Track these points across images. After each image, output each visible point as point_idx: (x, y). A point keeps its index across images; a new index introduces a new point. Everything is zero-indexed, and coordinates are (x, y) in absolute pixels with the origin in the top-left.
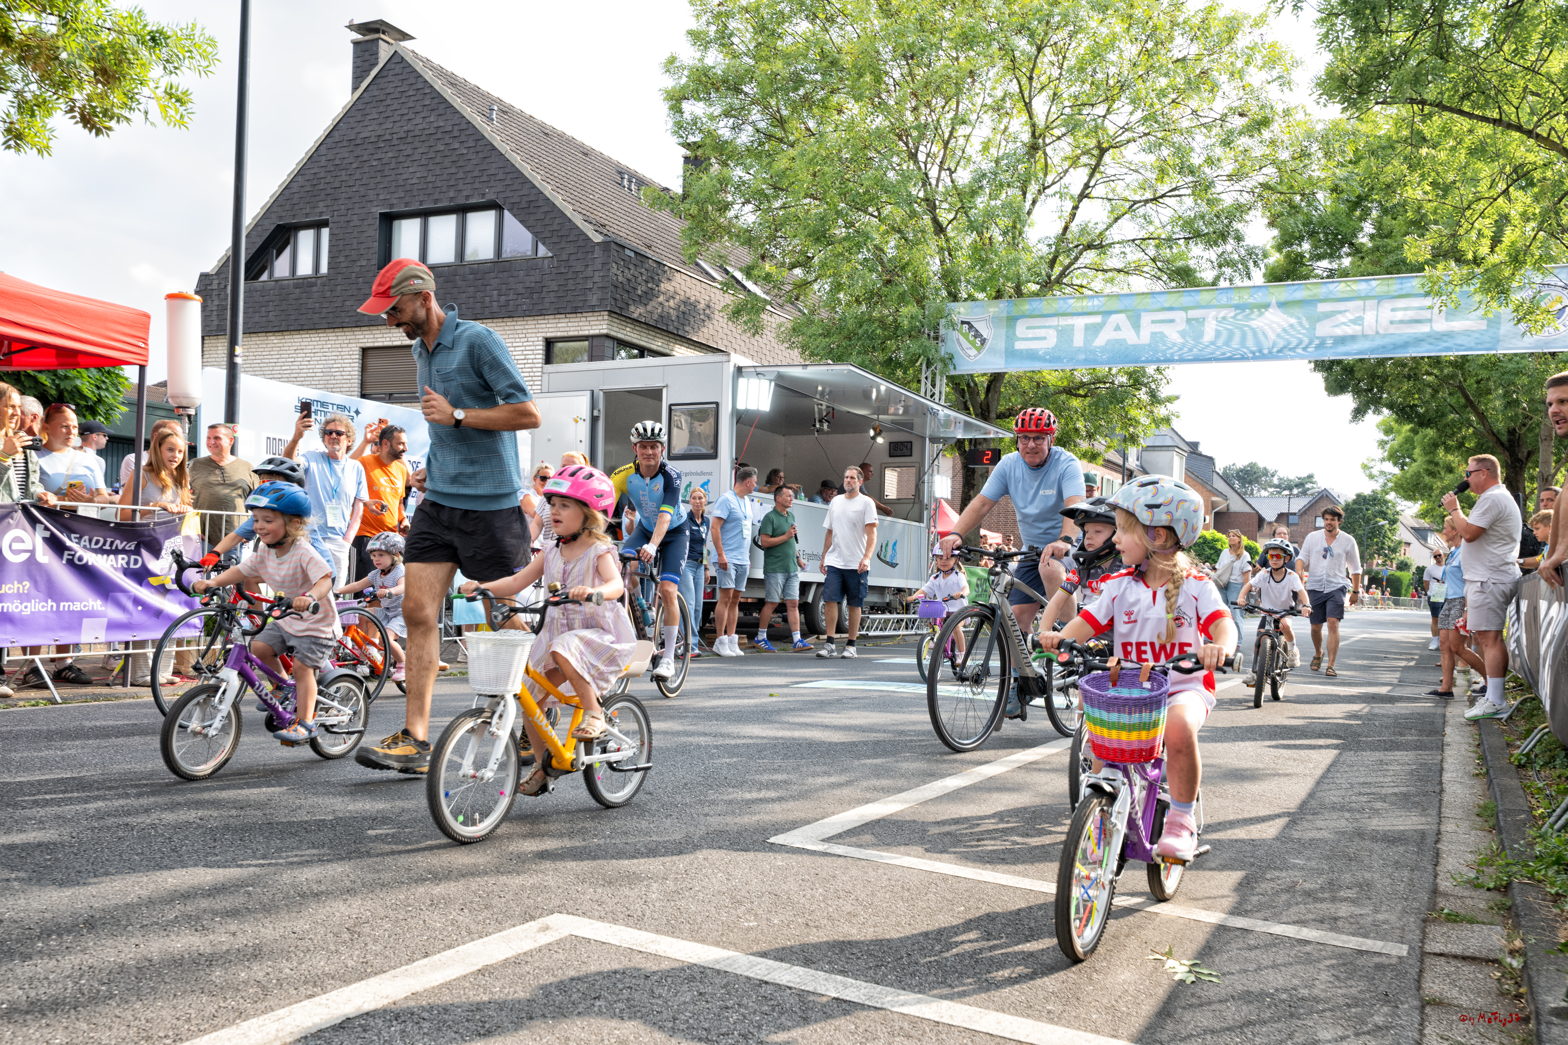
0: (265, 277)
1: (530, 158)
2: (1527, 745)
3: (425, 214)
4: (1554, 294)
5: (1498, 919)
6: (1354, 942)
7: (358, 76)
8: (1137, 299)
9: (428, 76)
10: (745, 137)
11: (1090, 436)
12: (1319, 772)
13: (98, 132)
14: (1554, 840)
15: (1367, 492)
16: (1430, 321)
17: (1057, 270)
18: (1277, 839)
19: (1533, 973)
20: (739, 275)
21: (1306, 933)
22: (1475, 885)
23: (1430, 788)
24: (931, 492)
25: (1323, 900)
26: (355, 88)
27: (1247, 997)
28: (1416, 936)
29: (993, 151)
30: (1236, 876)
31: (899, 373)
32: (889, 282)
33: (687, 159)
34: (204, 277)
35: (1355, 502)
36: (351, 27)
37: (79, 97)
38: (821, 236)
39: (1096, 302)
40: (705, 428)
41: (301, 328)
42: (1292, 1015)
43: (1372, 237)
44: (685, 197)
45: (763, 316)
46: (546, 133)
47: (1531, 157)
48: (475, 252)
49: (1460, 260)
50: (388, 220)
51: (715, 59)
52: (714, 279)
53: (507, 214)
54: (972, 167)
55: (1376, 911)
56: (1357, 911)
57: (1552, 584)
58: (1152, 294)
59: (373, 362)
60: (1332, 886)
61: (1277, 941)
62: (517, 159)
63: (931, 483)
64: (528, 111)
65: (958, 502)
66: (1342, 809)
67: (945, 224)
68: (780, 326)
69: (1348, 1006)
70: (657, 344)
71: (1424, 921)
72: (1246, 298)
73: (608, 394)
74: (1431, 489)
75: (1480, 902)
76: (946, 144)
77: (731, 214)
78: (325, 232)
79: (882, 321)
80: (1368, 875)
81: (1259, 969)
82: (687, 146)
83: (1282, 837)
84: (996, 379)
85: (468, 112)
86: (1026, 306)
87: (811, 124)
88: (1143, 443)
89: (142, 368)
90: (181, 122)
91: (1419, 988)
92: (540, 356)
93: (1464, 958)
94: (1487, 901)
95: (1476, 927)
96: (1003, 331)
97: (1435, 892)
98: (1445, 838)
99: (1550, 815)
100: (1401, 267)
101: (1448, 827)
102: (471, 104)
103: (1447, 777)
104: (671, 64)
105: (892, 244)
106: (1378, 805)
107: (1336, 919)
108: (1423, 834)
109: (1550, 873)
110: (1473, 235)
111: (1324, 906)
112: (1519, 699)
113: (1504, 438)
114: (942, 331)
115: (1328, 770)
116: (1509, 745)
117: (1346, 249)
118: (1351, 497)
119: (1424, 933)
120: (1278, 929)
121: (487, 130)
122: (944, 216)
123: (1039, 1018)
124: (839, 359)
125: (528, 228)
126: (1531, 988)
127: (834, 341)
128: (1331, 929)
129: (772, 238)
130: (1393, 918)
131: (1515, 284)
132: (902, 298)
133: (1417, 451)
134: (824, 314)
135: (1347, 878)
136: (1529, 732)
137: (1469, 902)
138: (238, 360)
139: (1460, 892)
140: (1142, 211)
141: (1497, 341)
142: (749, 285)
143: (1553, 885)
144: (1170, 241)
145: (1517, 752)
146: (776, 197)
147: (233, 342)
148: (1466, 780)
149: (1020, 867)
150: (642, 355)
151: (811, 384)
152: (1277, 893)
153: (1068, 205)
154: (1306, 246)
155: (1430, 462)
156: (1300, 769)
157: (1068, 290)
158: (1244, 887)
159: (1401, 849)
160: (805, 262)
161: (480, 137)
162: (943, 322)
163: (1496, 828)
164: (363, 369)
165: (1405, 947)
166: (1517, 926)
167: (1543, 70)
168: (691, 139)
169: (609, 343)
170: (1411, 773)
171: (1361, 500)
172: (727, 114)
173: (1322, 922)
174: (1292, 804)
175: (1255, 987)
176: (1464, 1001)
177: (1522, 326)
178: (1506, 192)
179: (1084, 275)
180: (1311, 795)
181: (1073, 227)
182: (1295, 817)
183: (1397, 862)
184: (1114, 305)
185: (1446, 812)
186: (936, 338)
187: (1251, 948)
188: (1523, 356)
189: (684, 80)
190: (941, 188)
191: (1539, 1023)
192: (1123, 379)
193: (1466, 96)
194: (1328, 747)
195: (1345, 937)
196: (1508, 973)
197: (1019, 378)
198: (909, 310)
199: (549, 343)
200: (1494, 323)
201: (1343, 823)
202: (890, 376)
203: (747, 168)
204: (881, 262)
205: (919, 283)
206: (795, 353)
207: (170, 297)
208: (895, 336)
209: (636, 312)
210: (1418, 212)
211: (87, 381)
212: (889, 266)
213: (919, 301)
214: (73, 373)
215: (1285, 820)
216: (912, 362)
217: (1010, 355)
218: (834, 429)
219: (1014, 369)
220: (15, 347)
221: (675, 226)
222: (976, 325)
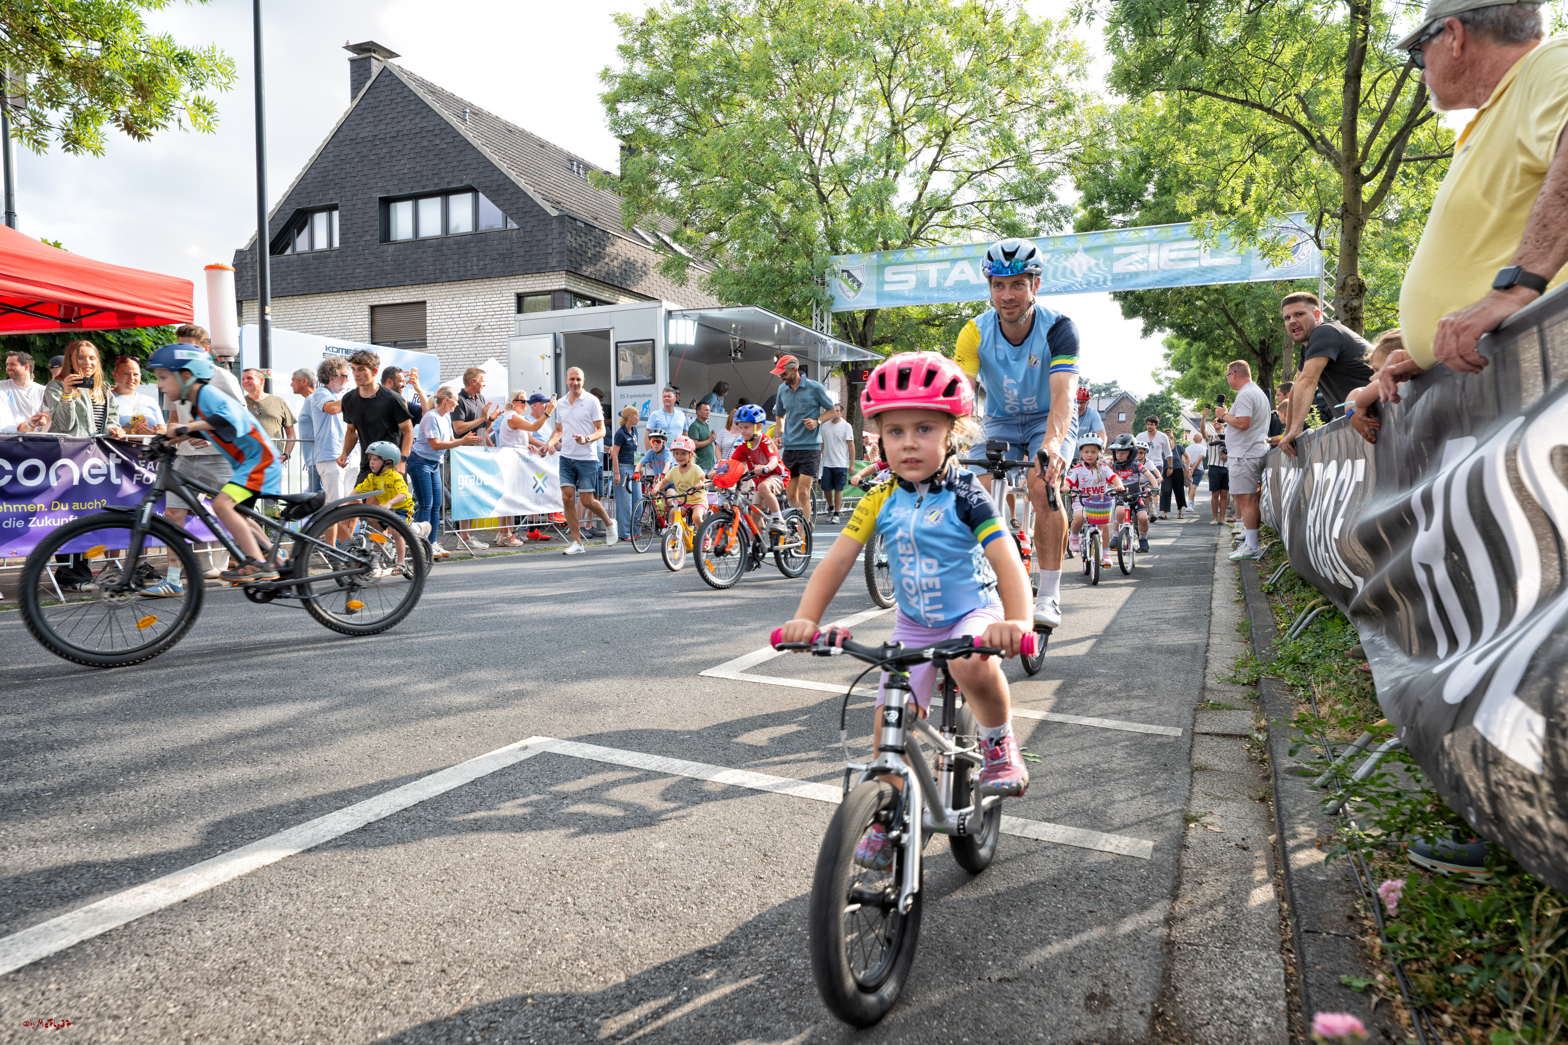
0: (286, 254)
1: (497, 150)
2: (1274, 577)
3: (415, 198)
4: (1291, 235)
5: (1249, 706)
6: (1143, 728)
7: (356, 86)
8: (976, 249)
9: (413, 86)
10: (668, 130)
12: (1120, 605)
13: (141, 138)
14: (1292, 646)
16: (1198, 258)
17: (915, 228)
18: (1087, 655)
19: (1273, 744)
20: (667, 239)
21: (1108, 723)
22: (1233, 682)
23: (1202, 612)
25: (1120, 698)
26: (354, 96)
27: (1061, 771)
28: (1188, 721)
29: (863, 135)
30: (1057, 683)
31: (795, 312)
32: (785, 241)
33: (623, 148)
34: (239, 253)
36: (348, 47)
37: (123, 109)
38: (731, 207)
39: (945, 252)
40: (644, 360)
42: (1095, 784)
43: (1155, 195)
44: (622, 178)
45: (688, 271)
46: (510, 130)
47: (1270, 130)
48: (458, 226)
49: (1220, 211)
50: (386, 203)
51: (641, 68)
52: (648, 243)
53: (482, 196)
54: (847, 148)
55: (1160, 704)
56: (1146, 705)
59: (380, 316)
60: (1127, 688)
61: (1086, 730)
62: (487, 152)
64: (495, 112)
66: (1136, 630)
67: (827, 194)
68: (701, 278)
69: (1137, 775)
70: (605, 295)
71: (1195, 710)
72: (1060, 245)
73: (568, 336)
75: (1237, 694)
76: (826, 131)
77: (659, 190)
78: (336, 215)
79: (780, 272)
80: (1154, 679)
81: (1071, 751)
82: (622, 138)
83: (1092, 653)
84: (871, 314)
85: (444, 112)
86: (891, 257)
87: (720, 117)
90: (208, 127)
91: (1190, 759)
92: (513, 308)
93: (1224, 735)
94: (1242, 693)
95: (1233, 713)
96: (875, 277)
97: (1204, 688)
98: (1211, 649)
99: (1289, 628)
100: (1174, 217)
101: (1215, 640)
102: (447, 107)
103: (1215, 603)
104: (606, 74)
105: (787, 211)
106: (1164, 627)
107: (1130, 712)
108: (1196, 647)
109: (1288, 669)
110: (1229, 191)
111: (1121, 702)
113: (1256, 348)
114: (827, 278)
115: (1127, 602)
116: (1261, 578)
117: (1135, 205)
118: (1145, 397)
119: (1194, 718)
120: (1087, 721)
121: (461, 128)
122: (826, 188)
124: (748, 302)
125: (500, 206)
126: (1271, 754)
127: (745, 288)
128: (1127, 720)
129: (693, 209)
130: (1172, 709)
131: (1260, 228)
132: (795, 253)
133: (1193, 359)
134: (735, 267)
135: (1139, 680)
136: (1276, 567)
137: (1229, 694)
138: (268, 318)
139: (1222, 687)
140: (978, 180)
141: (1249, 272)
142: (676, 246)
143: (1289, 678)
144: (1001, 203)
145: (1266, 582)
146: (694, 177)
147: (263, 304)
148: (1229, 605)
150: (594, 304)
151: (727, 322)
152: (1086, 695)
153: (921, 178)
154: (1105, 204)
155: (1203, 368)
156: (1106, 603)
157: (924, 243)
158: (1061, 692)
159: (1180, 658)
160: (719, 228)
161: (456, 135)
162: (827, 271)
163: (1250, 639)
164: (372, 322)
165: (1181, 730)
166: (1263, 710)
167: (1278, 61)
168: (625, 132)
169: (567, 296)
170: (1189, 602)
171: (1152, 399)
172: (653, 111)
173: (1120, 714)
174: (1099, 629)
175: (1068, 765)
176: (1223, 767)
177: (1267, 260)
178: (1252, 158)
179: (936, 231)
180: (1114, 622)
181: (926, 193)
182: (1101, 639)
183: (1176, 668)
184: (959, 253)
185: (1214, 629)
186: (823, 284)
187: (1065, 736)
188: (1268, 283)
189: (617, 86)
190: (823, 165)
191: (1277, 780)
193: (1220, 83)
194: (1127, 585)
195: (1136, 725)
196: (1255, 744)
197: (888, 313)
198: (801, 262)
199: (520, 298)
200: (1246, 258)
201: (1137, 641)
202: (788, 315)
203: (669, 154)
204: (778, 225)
205: (808, 241)
206: (714, 300)
207: (209, 268)
208: (791, 283)
209: (588, 270)
210: (1186, 173)
211: (146, 338)
212: (784, 228)
213: (809, 255)
214: (133, 332)
215: (1094, 640)
216: (805, 303)
217: (881, 295)
218: (746, 357)
219: (884, 306)
220: (84, 312)
221: (616, 201)
222: (853, 273)
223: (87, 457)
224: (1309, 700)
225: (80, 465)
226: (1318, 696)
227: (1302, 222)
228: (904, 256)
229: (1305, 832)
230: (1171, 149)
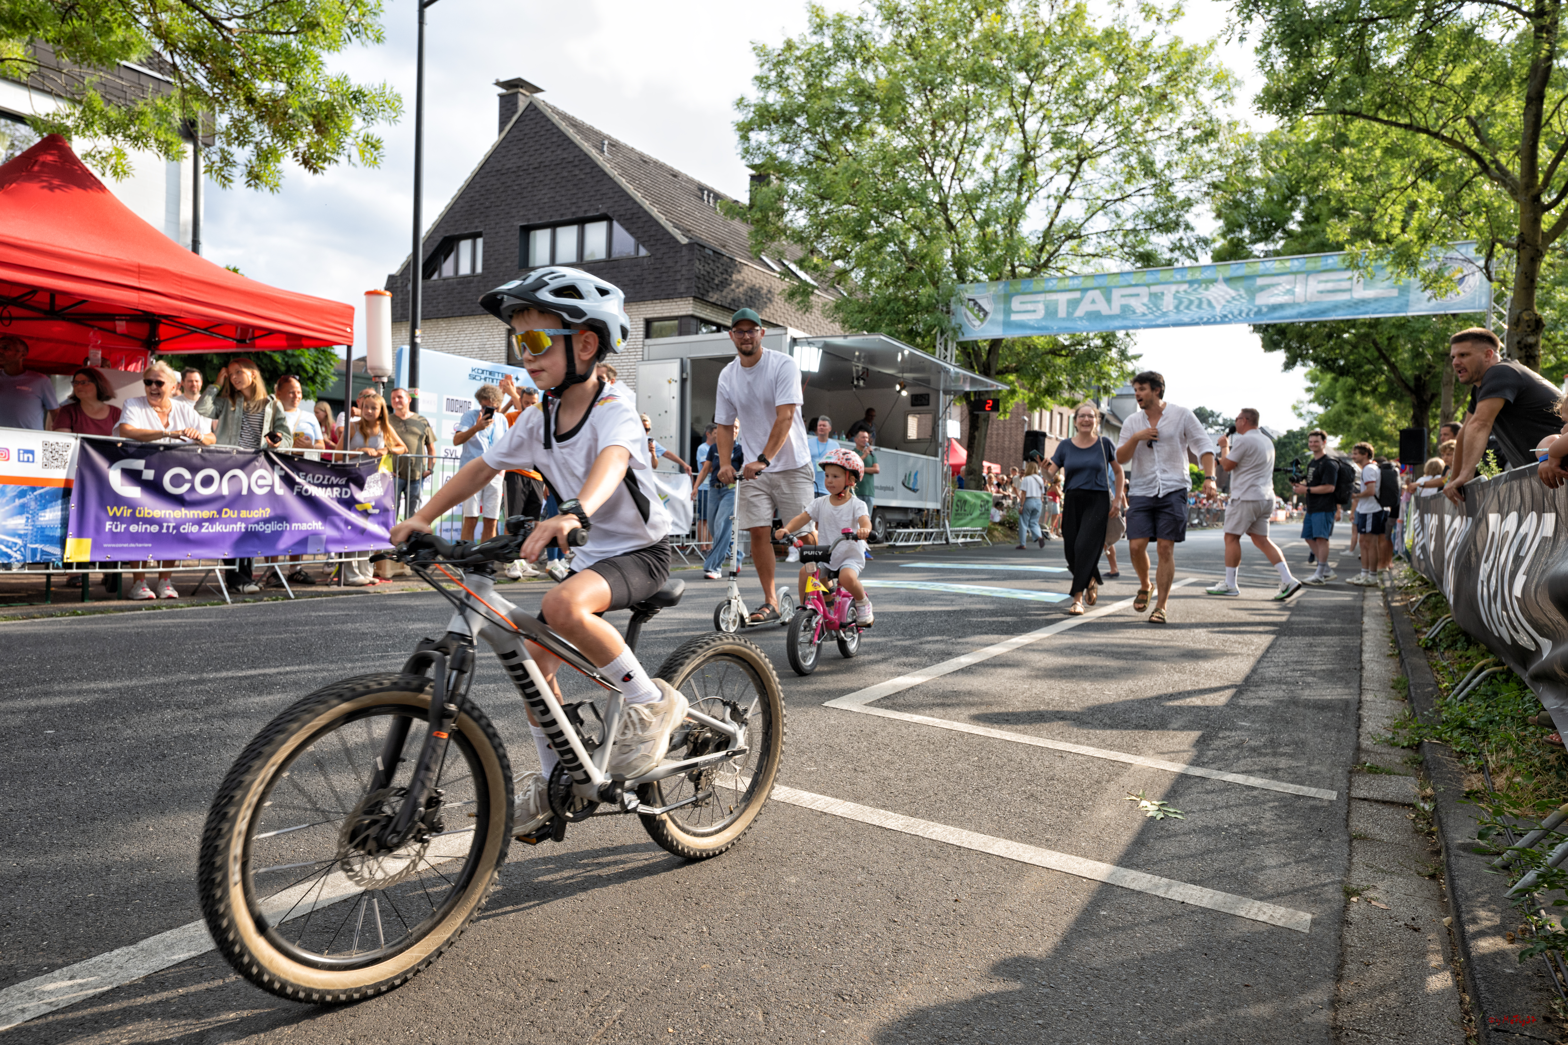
0: (435, 277)
1: (632, 180)
2: (1431, 632)
3: (553, 226)
4: (1457, 266)
5: (1411, 771)
6: (1292, 789)
7: (503, 121)
8: (1109, 278)
9: (556, 119)
10: (798, 158)
11: (1071, 388)
12: (1259, 653)
13: (315, 171)
14: (1458, 709)
15: (1296, 428)
16: (1350, 290)
17: (1044, 257)
18: (1227, 705)
19: (1443, 815)
20: (793, 267)
21: (1253, 781)
22: (1391, 743)
23: (1351, 666)
24: (945, 433)
25: (1266, 755)
26: (501, 130)
27: (1206, 830)
28: (1344, 784)
29: (993, 163)
30: (1195, 735)
31: (919, 340)
32: (911, 269)
33: (753, 177)
34: (391, 278)
35: (1286, 437)
36: (498, 84)
37: (302, 145)
38: (858, 235)
39: (1076, 282)
41: (462, 315)
42: (1243, 846)
43: (1300, 224)
44: (751, 206)
45: (812, 298)
46: (644, 161)
47: (1436, 155)
48: (593, 254)
49: (1376, 240)
50: (526, 231)
51: (774, 98)
52: (773, 270)
53: (616, 224)
54: (976, 176)
55: (1310, 764)
56: (1295, 764)
57: (1455, 502)
58: (1121, 274)
60: (1273, 743)
61: (1229, 787)
62: (623, 182)
63: (945, 426)
64: (631, 144)
65: (966, 441)
66: (1280, 682)
67: (955, 222)
68: (825, 305)
69: (1289, 839)
71: (1350, 772)
72: (1198, 275)
73: (695, 362)
74: (1350, 425)
75: (1396, 757)
76: (956, 160)
77: (787, 219)
78: (480, 242)
79: (905, 299)
80: (1302, 736)
81: (1215, 808)
82: (753, 167)
83: (1231, 704)
84: (995, 343)
85: (587, 146)
86: (1020, 286)
87: (850, 146)
88: (1114, 392)
89: (349, 348)
90: (374, 162)
91: (1347, 826)
92: (642, 333)
93: (1384, 802)
94: (1402, 757)
95: (1393, 778)
96: (1002, 306)
97: (1358, 749)
98: (1365, 706)
99: (1453, 689)
100: (1324, 247)
101: (1368, 697)
102: (587, 139)
103: (1366, 657)
104: (740, 103)
105: (913, 239)
106: (1310, 679)
107: (1277, 770)
108: (1347, 703)
109: (1456, 734)
110: (1387, 219)
111: (1267, 759)
112: (1425, 594)
113: (1412, 384)
114: (953, 307)
115: (1267, 651)
116: (1417, 631)
117: (1279, 234)
118: (1283, 432)
119: (1350, 781)
120: (1230, 777)
121: (600, 159)
122: (955, 217)
123: (1039, 845)
124: (872, 330)
125: (632, 234)
126: (1441, 827)
127: (868, 316)
128: (1273, 778)
129: (819, 237)
130: (1324, 770)
131: (1422, 259)
132: (921, 282)
133: (1339, 394)
134: (860, 295)
135: (1285, 737)
136: (1434, 621)
137: (1387, 757)
138: (418, 340)
139: (1379, 749)
140: (1112, 208)
141: (1406, 305)
142: (802, 274)
143: (1457, 744)
144: (1135, 232)
145: (1423, 637)
146: (822, 205)
147: (414, 327)
148: (1382, 659)
149: (1021, 727)
150: (718, 331)
151: (850, 350)
152: (1228, 749)
153: (1053, 204)
154: (1246, 232)
155: (1350, 404)
156: (1245, 650)
157: (1054, 272)
158: (1202, 743)
159: (1329, 715)
160: (845, 255)
161: (594, 166)
162: (953, 299)
163: (1408, 698)
165: (1335, 793)
166: (1428, 777)
167: (1448, 83)
168: (757, 161)
169: (693, 322)
170: (1336, 653)
171: (1291, 435)
172: (784, 141)
173: (1266, 772)
174: (1239, 679)
175: (1212, 823)
176: (1385, 836)
177: (1428, 293)
178: (1414, 183)
179: (1066, 260)
180: (1254, 671)
181: (1057, 222)
182: (1241, 689)
183: (1326, 725)
184: (1090, 283)
185: (1366, 685)
186: (948, 312)
187: (1208, 792)
188: (1428, 317)
189: (751, 115)
190: (952, 194)
191: (1448, 856)
192: (1098, 342)
193: (1381, 106)
194: (1266, 632)
195: (1285, 785)
196: (1421, 815)
197: (1014, 342)
198: (925, 291)
199: (648, 322)
200: (1404, 290)
201: (1281, 693)
202: (912, 342)
203: (799, 183)
204: (905, 252)
205: (934, 269)
206: (837, 326)
207: (369, 293)
208: (915, 312)
209: (714, 297)
210: (1339, 201)
211: (307, 357)
212: (912, 257)
213: (935, 284)
214: (297, 352)
215: (1234, 690)
216: (929, 331)
217: (1007, 324)
218: (868, 385)
219: (1010, 335)
220: (257, 333)
221: (744, 229)
222: (980, 302)
223: (255, 468)
224: (1481, 769)
225: (249, 476)
226: (1492, 765)
227: (1471, 251)
228: (1035, 285)
229: (1486, 917)
230: (1324, 176)
